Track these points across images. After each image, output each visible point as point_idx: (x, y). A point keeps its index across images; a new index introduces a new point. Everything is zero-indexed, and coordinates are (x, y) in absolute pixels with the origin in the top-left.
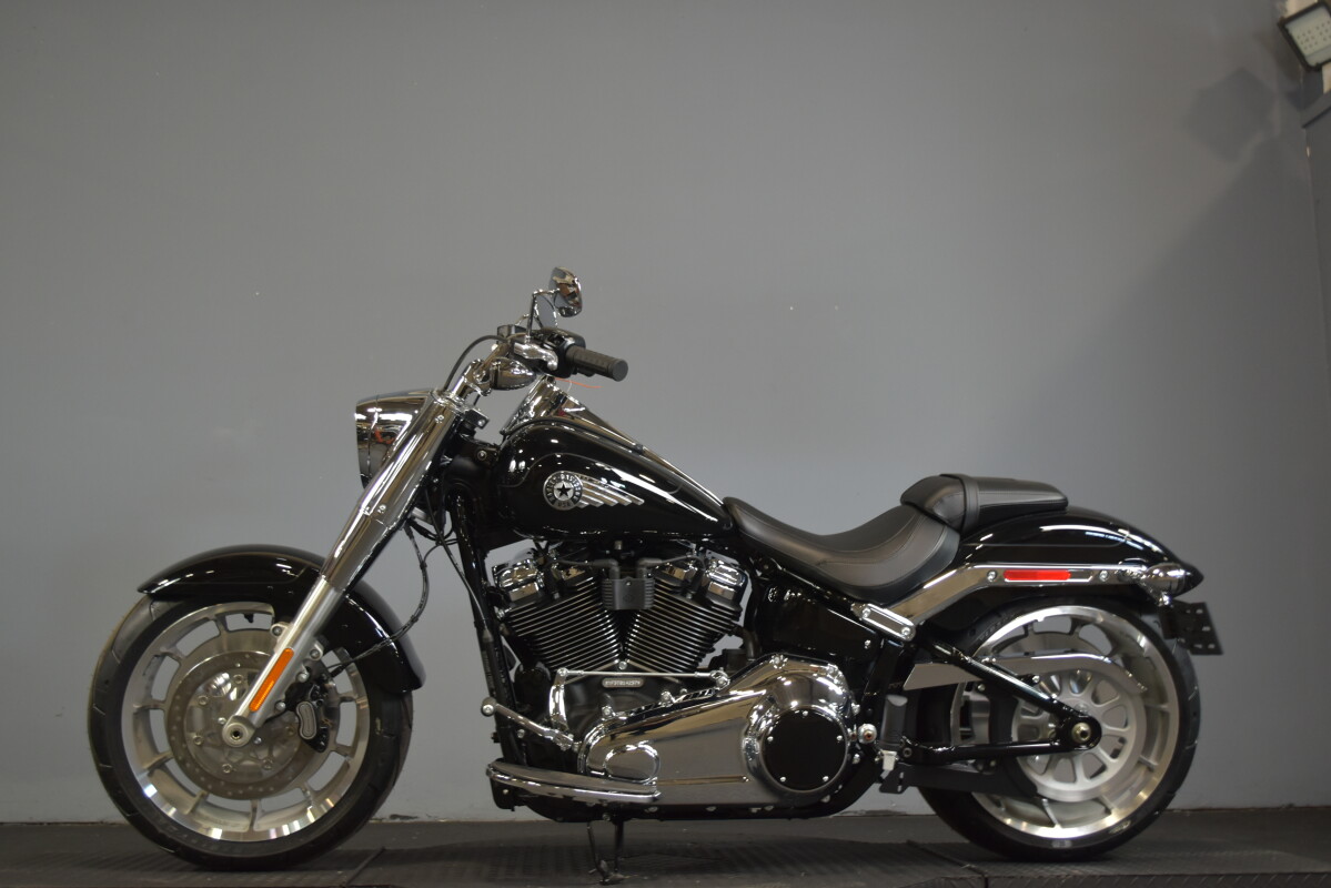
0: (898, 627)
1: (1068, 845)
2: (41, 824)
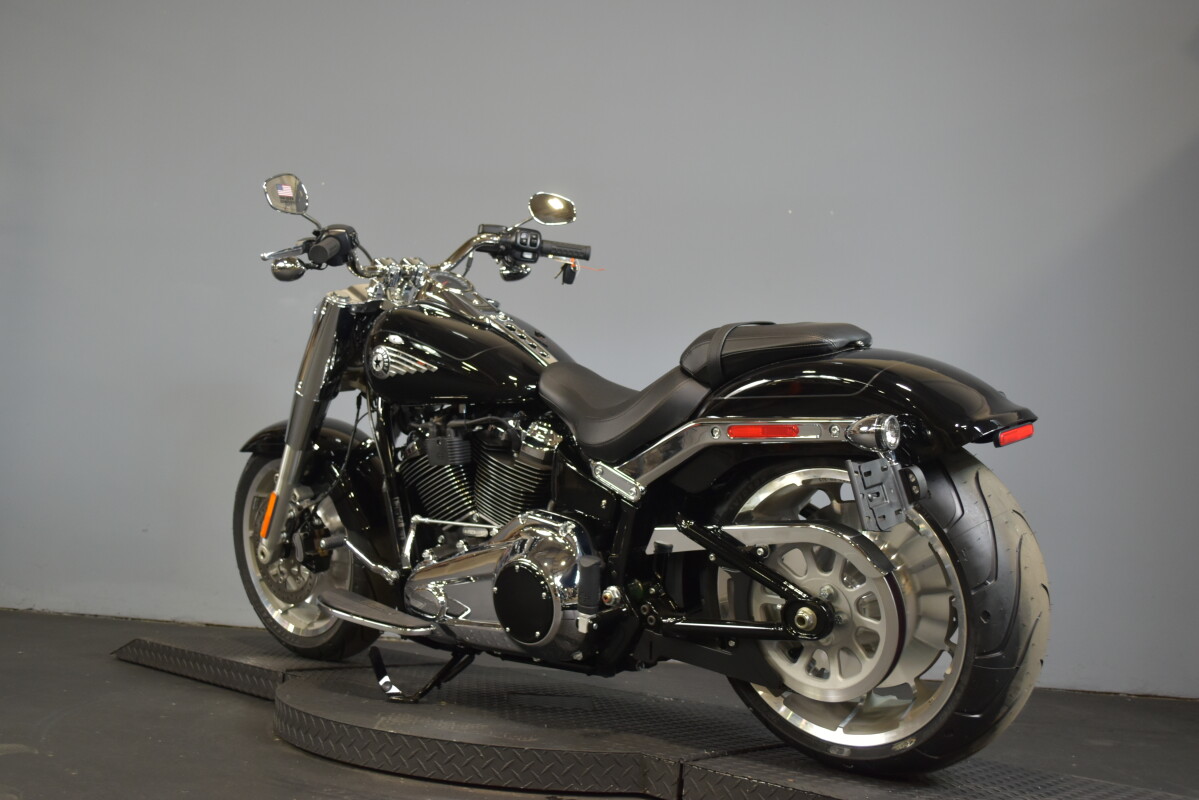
0: (627, 488)
1: (846, 753)
2: (127, 618)
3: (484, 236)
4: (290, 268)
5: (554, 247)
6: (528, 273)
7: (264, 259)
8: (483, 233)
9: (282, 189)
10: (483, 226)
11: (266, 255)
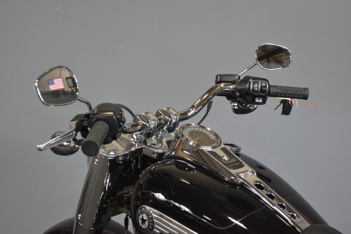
3: (222, 85)
4: (66, 146)
5: (279, 91)
6: (255, 109)
7: (40, 150)
8: (221, 82)
9: (53, 84)
10: (221, 75)
11: (42, 146)
